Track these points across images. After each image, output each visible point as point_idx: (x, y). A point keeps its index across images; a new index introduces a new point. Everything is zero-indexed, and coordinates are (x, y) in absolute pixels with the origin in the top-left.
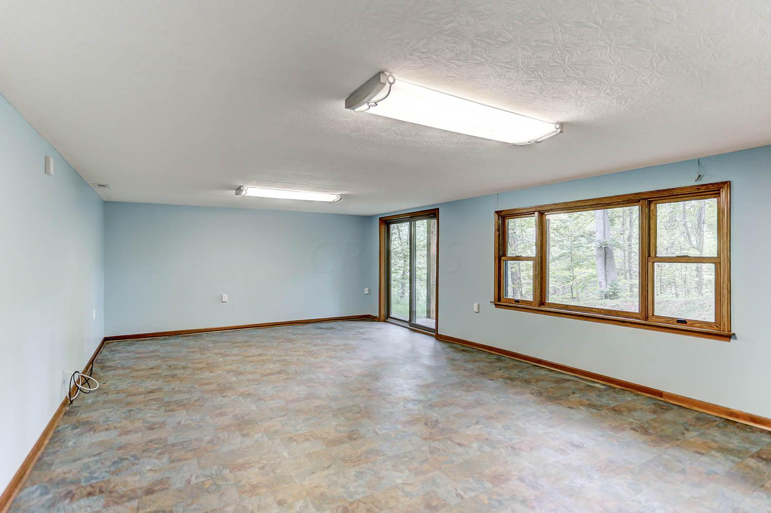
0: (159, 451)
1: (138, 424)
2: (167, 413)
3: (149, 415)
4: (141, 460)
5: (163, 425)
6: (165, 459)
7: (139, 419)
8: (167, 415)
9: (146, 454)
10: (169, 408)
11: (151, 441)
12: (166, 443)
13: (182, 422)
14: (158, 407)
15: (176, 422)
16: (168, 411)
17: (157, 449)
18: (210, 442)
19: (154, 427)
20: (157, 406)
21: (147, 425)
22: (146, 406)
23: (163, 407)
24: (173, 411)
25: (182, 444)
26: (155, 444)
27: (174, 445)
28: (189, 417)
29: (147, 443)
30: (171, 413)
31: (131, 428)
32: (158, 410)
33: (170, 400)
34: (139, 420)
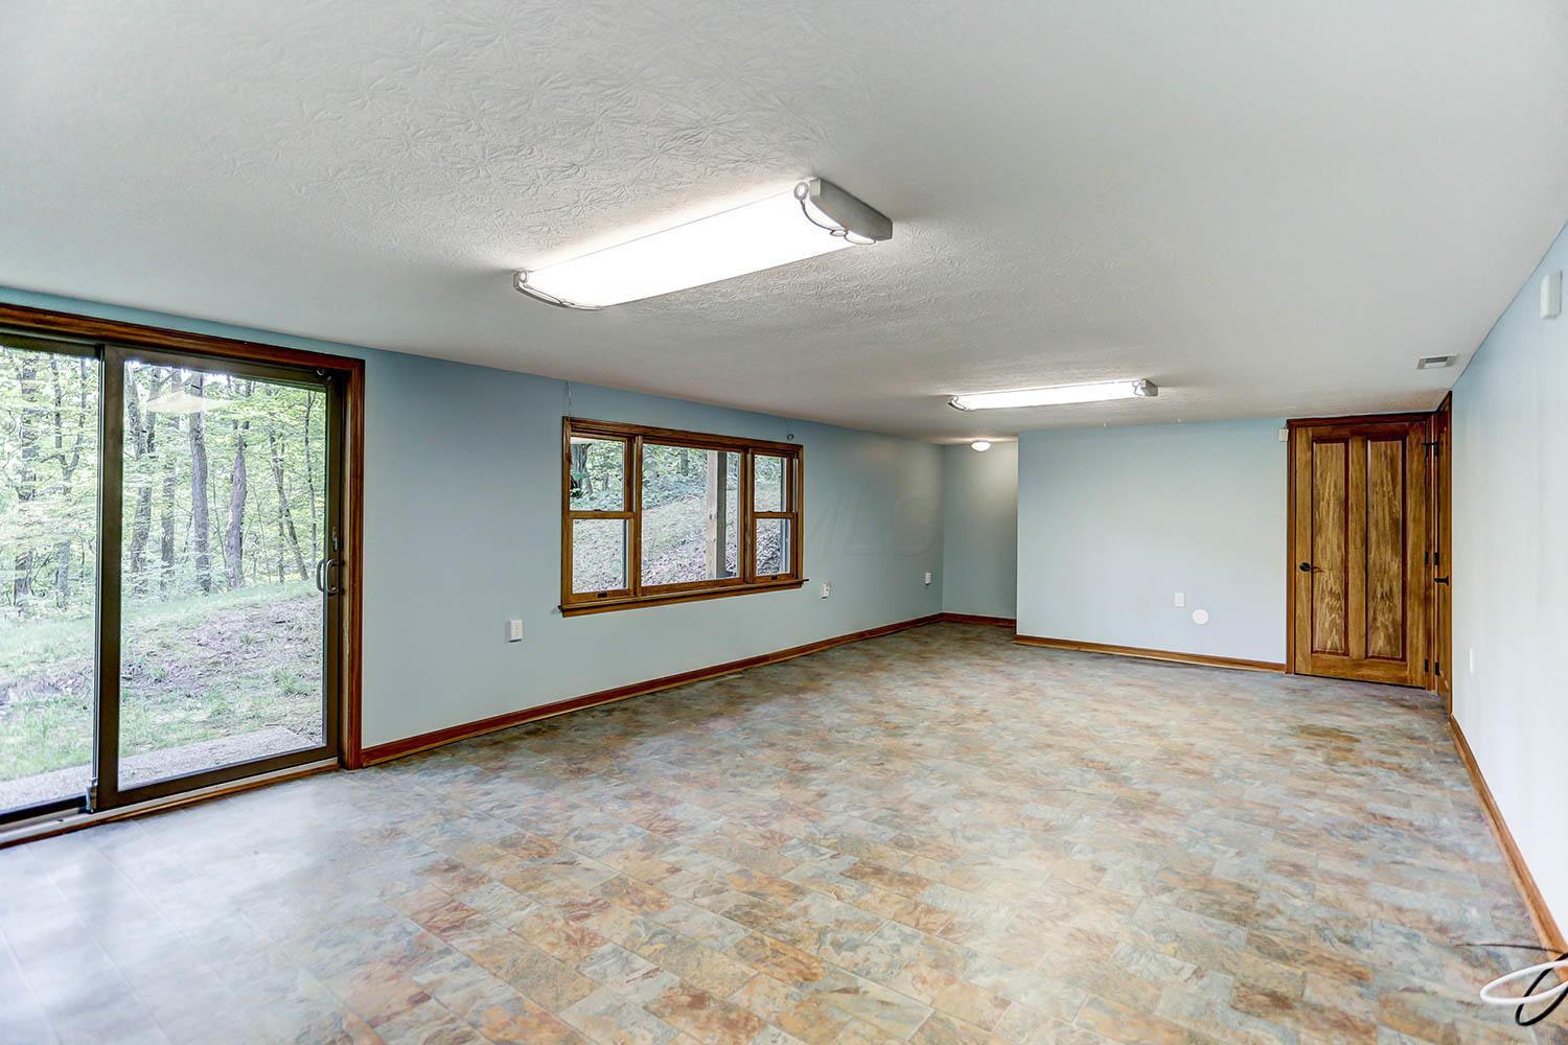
0: (1292, 826)
1: (1326, 890)
2: (1254, 886)
3: (1297, 902)
4: (1320, 826)
5: (1274, 865)
6: (1284, 815)
7: (1323, 902)
8: (1256, 882)
9: (1314, 831)
10: (1243, 899)
11: (1301, 845)
12: (1276, 833)
13: (1233, 854)
14: (1272, 917)
15: (1243, 859)
16: (1250, 891)
17: (1293, 830)
18: (1209, 806)
19: (1292, 869)
20: (1271, 923)
21: (1306, 880)
22: (1304, 939)
23: (1258, 907)
24: (1239, 887)
25: (1252, 821)
26: (1295, 838)
27: (1266, 825)
28: (1217, 856)
29: (1309, 846)
30: (1246, 883)
31: (1342, 888)
32: (1272, 906)
33: (1232, 926)
34: (1324, 899)
